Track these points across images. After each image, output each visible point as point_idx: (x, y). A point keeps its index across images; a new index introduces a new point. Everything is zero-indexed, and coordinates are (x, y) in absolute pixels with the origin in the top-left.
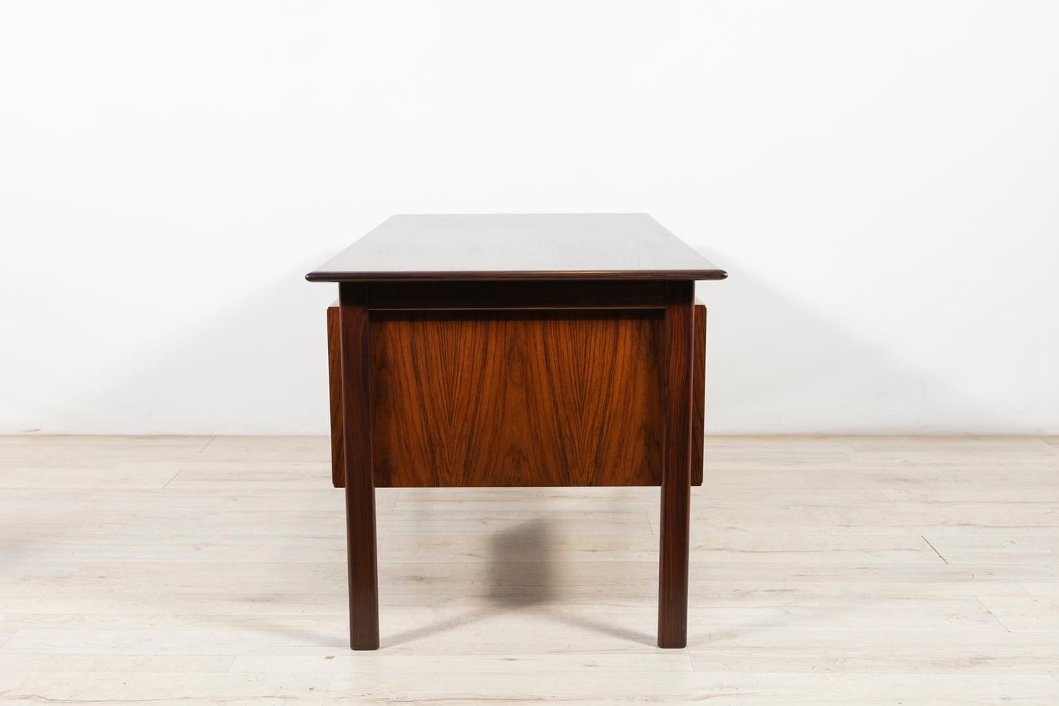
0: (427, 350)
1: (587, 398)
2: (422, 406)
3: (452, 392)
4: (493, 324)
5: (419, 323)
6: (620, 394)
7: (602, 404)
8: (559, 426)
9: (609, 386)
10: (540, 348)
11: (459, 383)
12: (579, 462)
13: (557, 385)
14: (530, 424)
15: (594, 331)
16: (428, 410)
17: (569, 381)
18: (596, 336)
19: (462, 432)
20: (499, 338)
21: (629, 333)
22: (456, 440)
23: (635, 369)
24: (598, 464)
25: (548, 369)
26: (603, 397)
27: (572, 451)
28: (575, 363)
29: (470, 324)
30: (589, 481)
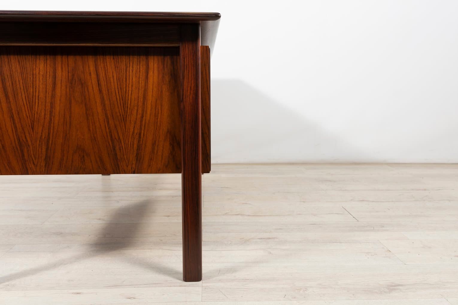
0: (12, 76)
1: (128, 111)
2: (12, 117)
3: (32, 107)
4: (59, 58)
5: (5, 56)
6: (151, 110)
7: (139, 116)
8: (110, 132)
9: (144, 104)
10: (94, 76)
11: (37, 101)
12: (125, 157)
13: (107, 102)
14: (89, 130)
15: (131, 64)
16: (17, 120)
17: (116, 100)
18: (133, 67)
19: (41, 136)
20: (64, 69)
21: (156, 65)
22: (38, 142)
23: (162, 92)
24: (139, 158)
25: (100, 91)
26: (140, 111)
27: (120, 150)
28: (119, 87)
29: (42, 57)
30: (133, 170)
